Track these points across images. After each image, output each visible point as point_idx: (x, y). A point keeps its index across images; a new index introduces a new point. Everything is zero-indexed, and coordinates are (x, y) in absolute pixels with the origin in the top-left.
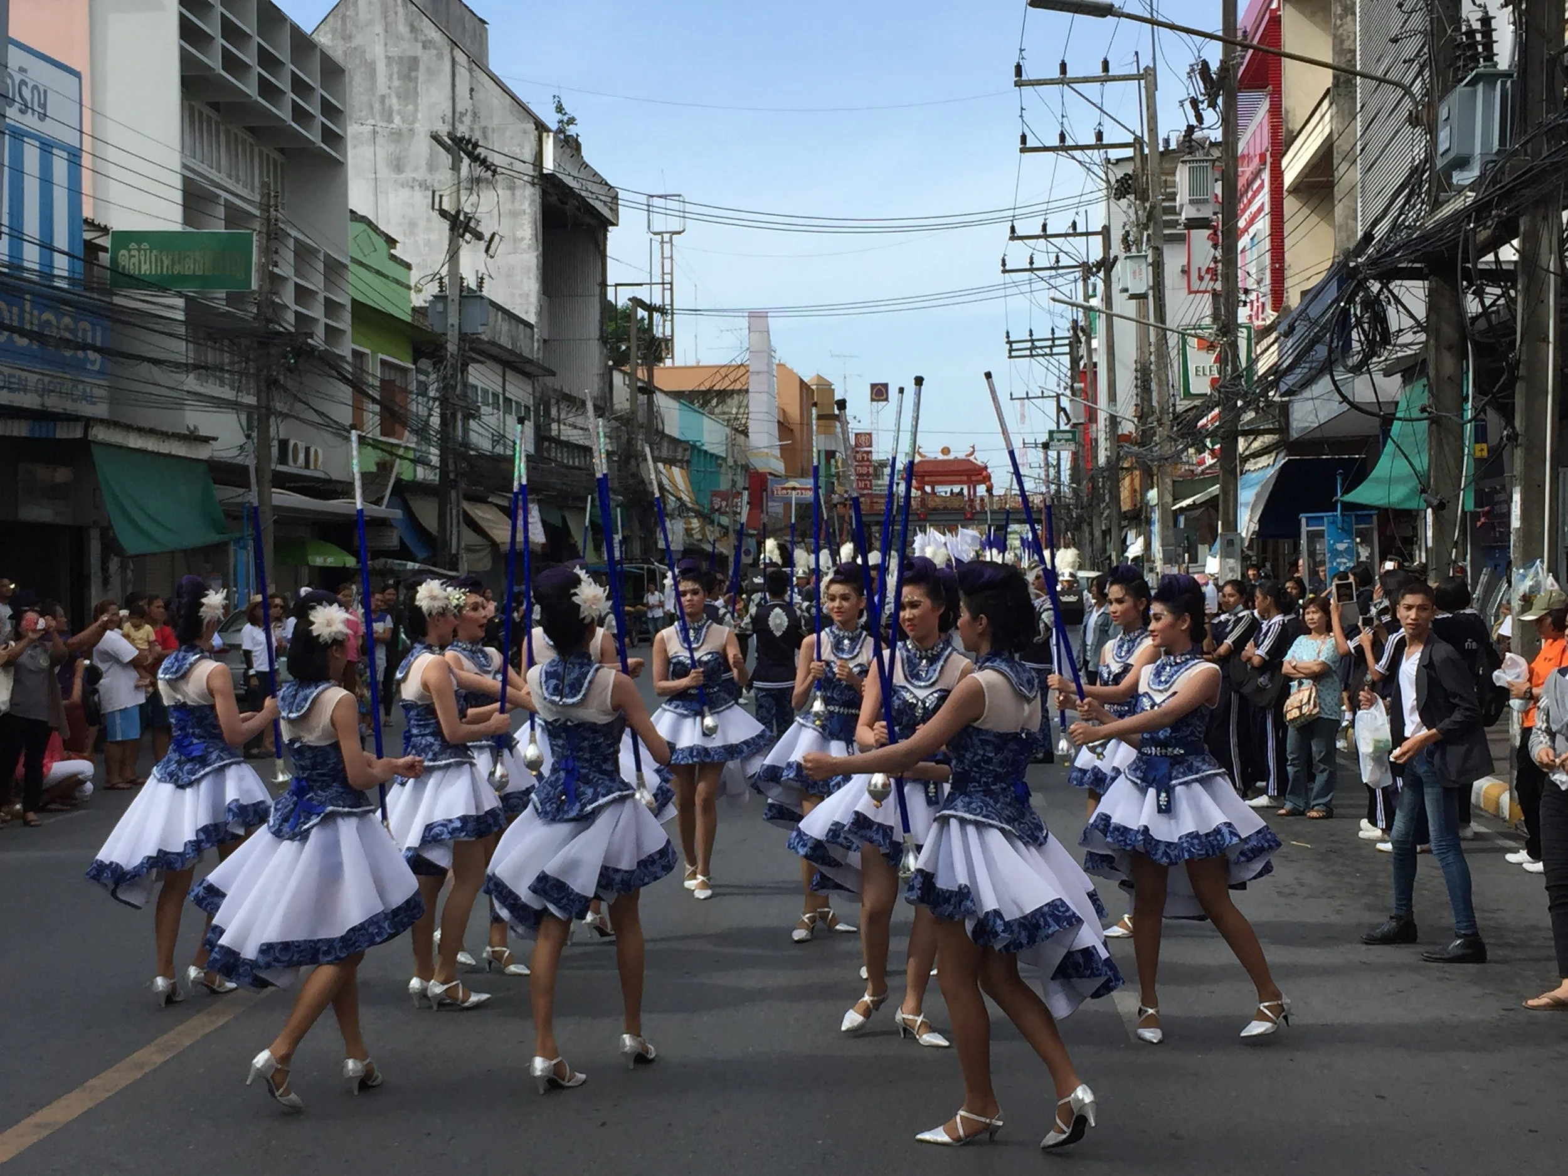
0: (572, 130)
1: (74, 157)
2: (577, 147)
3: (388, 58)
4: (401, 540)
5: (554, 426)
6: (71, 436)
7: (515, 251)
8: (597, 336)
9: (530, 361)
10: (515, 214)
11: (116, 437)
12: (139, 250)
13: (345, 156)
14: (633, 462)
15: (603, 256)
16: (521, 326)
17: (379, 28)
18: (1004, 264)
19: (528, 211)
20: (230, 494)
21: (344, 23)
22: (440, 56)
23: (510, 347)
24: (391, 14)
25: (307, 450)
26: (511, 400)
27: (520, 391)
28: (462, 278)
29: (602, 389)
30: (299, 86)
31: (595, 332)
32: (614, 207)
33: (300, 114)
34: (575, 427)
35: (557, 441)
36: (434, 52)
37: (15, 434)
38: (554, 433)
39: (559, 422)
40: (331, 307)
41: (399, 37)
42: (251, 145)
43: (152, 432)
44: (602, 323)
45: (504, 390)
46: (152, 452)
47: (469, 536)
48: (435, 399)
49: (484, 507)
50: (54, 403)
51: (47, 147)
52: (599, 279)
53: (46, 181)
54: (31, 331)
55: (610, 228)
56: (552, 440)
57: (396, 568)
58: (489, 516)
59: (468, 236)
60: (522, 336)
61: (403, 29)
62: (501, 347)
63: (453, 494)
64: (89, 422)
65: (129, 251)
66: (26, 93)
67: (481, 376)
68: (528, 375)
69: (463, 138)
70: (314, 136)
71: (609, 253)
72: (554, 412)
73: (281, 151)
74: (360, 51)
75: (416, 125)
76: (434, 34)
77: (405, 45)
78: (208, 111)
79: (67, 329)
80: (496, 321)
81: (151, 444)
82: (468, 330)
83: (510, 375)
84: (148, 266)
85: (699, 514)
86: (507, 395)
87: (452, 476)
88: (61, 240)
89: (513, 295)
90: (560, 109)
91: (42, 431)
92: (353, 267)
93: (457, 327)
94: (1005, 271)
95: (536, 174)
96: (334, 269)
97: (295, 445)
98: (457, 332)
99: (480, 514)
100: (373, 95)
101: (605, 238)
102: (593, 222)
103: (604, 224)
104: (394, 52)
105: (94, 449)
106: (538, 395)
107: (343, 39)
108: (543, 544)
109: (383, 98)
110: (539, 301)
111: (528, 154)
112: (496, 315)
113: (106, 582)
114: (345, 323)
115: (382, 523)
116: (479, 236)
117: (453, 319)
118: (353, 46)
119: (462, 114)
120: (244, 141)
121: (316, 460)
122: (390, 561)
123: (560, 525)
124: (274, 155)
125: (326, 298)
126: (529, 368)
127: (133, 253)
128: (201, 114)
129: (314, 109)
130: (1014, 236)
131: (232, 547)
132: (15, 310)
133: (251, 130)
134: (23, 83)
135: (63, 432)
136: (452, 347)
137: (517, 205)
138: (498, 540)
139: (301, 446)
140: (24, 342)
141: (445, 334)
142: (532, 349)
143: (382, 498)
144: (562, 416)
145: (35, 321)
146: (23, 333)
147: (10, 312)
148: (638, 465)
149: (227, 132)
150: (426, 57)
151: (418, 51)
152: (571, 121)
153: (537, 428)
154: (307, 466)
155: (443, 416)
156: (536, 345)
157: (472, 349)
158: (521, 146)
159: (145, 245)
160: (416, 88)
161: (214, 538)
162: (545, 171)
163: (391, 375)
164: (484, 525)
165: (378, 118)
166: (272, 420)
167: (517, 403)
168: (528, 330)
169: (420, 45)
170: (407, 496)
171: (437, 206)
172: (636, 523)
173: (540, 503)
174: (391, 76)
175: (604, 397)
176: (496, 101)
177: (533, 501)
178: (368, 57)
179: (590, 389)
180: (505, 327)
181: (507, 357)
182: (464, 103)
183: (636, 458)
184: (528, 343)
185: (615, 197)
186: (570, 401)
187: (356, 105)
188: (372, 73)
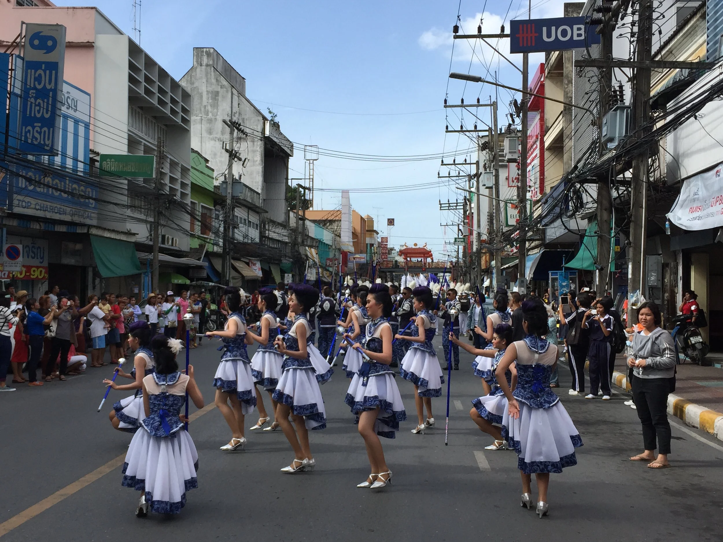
0: (276, 120)
1: (87, 126)
2: (278, 126)
3: (207, 91)
4: (207, 274)
5: (267, 232)
6: (83, 232)
7: (254, 165)
8: (284, 198)
9: (257, 207)
10: (254, 151)
11: (100, 233)
12: (110, 161)
13: (190, 128)
14: (297, 246)
15: (287, 168)
16: (255, 194)
17: (204, 80)
18: (439, 175)
19: (259, 150)
20: (143, 255)
21: (191, 78)
22: (227, 92)
23: (251, 201)
24: (209, 76)
25: (173, 239)
26: (251, 222)
27: (254, 218)
28: (233, 175)
29: (285, 219)
30: (173, 101)
31: (283, 196)
32: (292, 149)
33: (173, 111)
34: (275, 233)
35: (268, 237)
36: (225, 89)
37: (61, 230)
38: (267, 235)
39: (269, 230)
40: (183, 185)
41: (212, 84)
42: (155, 123)
43: (113, 231)
44: (286, 194)
45: (248, 218)
46: (113, 239)
47: (234, 273)
48: (222, 221)
49: (239, 262)
50: (76, 219)
51: (77, 122)
52: (285, 177)
53: (76, 135)
54: (69, 191)
55: (290, 158)
56: (265, 237)
57: (205, 285)
58: (241, 266)
59: (236, 159)
60: (255, 198)
61: (214, 81)
62: (247, 201)
63: (228, 257)
64: (89, 227)
65: (107, 162)
66: (70, 101)
67: (240, 213)
68: (258, 213)
69: (235, 122)
70: (179, 120)
71: (289, 167)
72: (267, 227)
73: (166, 125)
74: (197, 88)
75: (217, 117)
76: (225, 83)
77: (214, 87)
78: (138, 110)
79: (82, 191)
80: (245, 191)
81: (113, 236)
82: (235, 194)
83: (251, 213)
84: (114, 168)
85: (321, 267)
86: (249, 220)
87: (227, 250)
88: (81, 157)
89: (253, 182)
90: (271, 112)
91: (72, 230)
92: (191, 170)
93: (231, 194)
94: (439, 177)
95: (263, 136)
96: (185, 171)
97: (168, 237)
98: (231, 195)
99: (238, 265)
100: (202, 105)
101: (288, 161)
102: (284, 155)
103: (288, 156)
104: (210, 89)
105: (91, 237)
106: (261, 220)
107: (191, 84)
108: (261, 277)
109: (205, 106)
110: (262, 184)
111: (260, 129)
112: (246, 189)
113: (94, 288)
114: (188, 191)
115: (201, 268)
116: (240, 159)
117: (229, 190)
118: (195, 86)
119: (235, 113)
120: (152, 122)
121: (176, 243)
122: (203, 282)
123: (268, 269)
124: (164, 127)
125: (181, 182)
126: (257, 210)
127: (109, 163)
128: (136, 110)
129: (179, 110)
130: (443, 164)
131: (143, 275)
132: (63, 183)
133: (155, 117)
134: (68, 97)
135: (79, 230)
136: (229, 201)
137: (255, 148)
138: (245, 275)
139: (170, 237)
140: (65, 196)
141: (226, 196)
142: (259, 202)
143: (201, 258)
144: (270, 228)
145: (70, 188)
146: (65, 192)
147: (61, 185)
149: (146, 118)
150: (222, 91)
151: (218, 89)
152: (276, 117)
153: (261, 233)
154: (172, 245)
155: (224, 227)
156: (261, 201)
157: (236, 202)
158: (257, 126)
159: (113, 160)
160: (218, 103)
161: (137, 272)
162: (266, 135)
163: (205, 211)
164: (239, 269)
165: (203, 114)
166: (159, 227)
167: (253, 223)
168: (258, 195)
169: (220, 87)
170: (211, 258)
171: (224, 148)
172: (297, 269)
173: (261, 261)
174: (208, 98)
175: (286, 222)
176: (248, 109)
177: (258, 260)
178: (200, 91)
179: (281, 218)
180: (249, 194)
181: (250, 206)
182: (236, 109)
183: (298, 244)
184: (258, 200)
185: (292, 146)
186: (273, 222)
187: (195, 109)
188: (201, 97)
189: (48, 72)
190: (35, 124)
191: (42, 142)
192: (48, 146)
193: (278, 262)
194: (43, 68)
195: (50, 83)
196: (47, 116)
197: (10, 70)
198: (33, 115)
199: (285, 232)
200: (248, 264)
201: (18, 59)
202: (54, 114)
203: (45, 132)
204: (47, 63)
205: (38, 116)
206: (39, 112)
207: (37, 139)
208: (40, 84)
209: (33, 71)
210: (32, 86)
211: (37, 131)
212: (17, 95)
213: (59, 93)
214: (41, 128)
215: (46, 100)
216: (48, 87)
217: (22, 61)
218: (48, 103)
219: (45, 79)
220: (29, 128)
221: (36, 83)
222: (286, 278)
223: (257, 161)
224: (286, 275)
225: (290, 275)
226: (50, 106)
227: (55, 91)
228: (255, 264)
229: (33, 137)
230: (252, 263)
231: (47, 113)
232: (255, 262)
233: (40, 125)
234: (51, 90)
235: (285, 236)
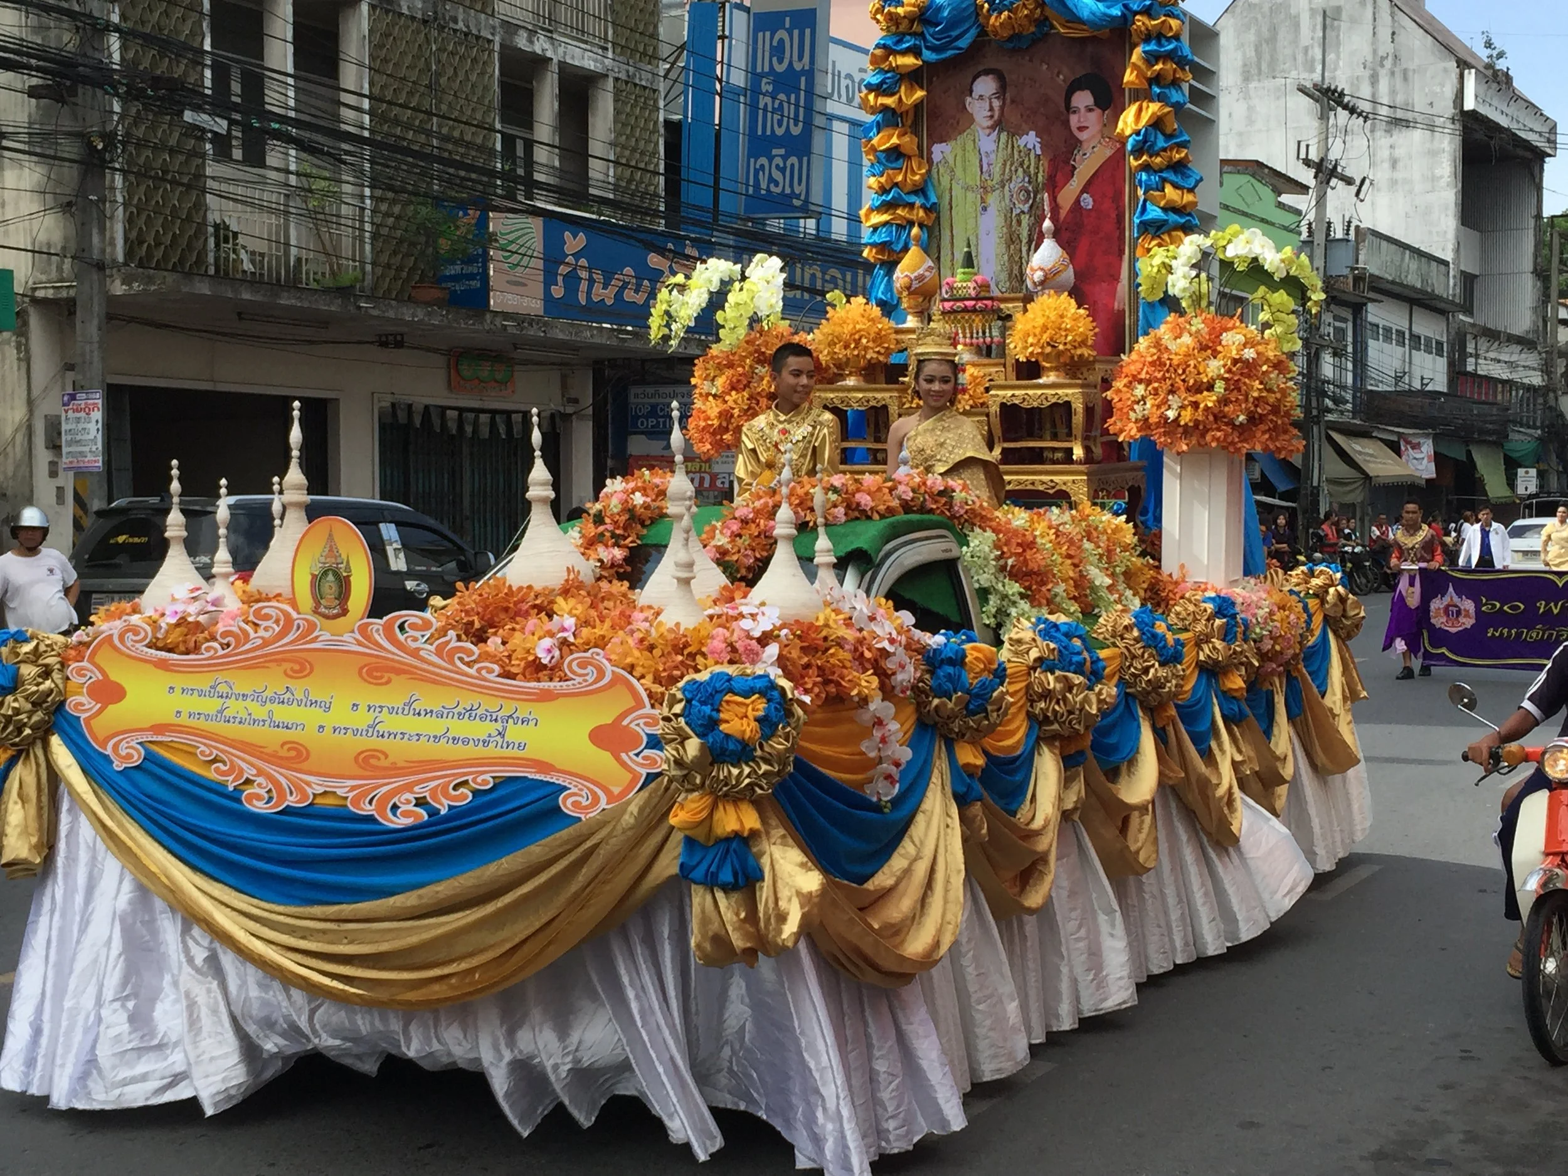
0: (1501, 65)
2: (1508, 79)
4: (1263, 474)
5: (1471, 361)
7: (1433, 190)
8: (1531, 268)
9: (1439, 298)
10: (1433, 153)
13: (1216, 115)
14: (1551, 395)
15: (1539, 188)
16: (1434, 264)
19: (1447, 148)
22: (1363, 4)
23: (1418, 285)
26: (1419, 337)
27: (1428, 327)
28: (1329, 223)
29: (1535, 323)
31: (1528, 264)
32: (1552, 138)
34: (1499, 361)
35: (1474, 375)
38: (1470, 368)
39: (1477, 356)
44: (1536, 257)
45: (1410, 329)
47: (1339, 469)
49: (1366, 441)
52: (1534, 212)
55: (1547, 159)
56: (1467, 375)
58: (1371, 451)
60: (1434, 273)
62: (1408, 286)
67: (1377, 313)
68: (1442, 312)
71: (1546, 183)
72: (1470, 349)
80: (1403, 259)
82: (1334, 273)
83: (1418, 312)
86: (1416, 329)
87: (1315, 412)
89: (1430, 232)
90: (1489, 45)
93: (1321, 270)
95: (1457, 111)
98: (1321, 274)
99: (1358, 448)
101: (1542, 170)
102: (1528, 155)
103: (1540, 156)
104: (1318, 3)
106: (1453, 332)
110: (1457, 238)
111: (1449, 91)
112: (1403, 254)
116: (1349, 181)
117: (1318, 262)
118: (1278, 2)
119: (1383, 59)
126: (1442, 305)
132: (849, 278)
137: (1437, 144)
138: (1375, 474)
142: (1448, 287)
144: (1482, 351)
148: (1557, 399)
150: (1349, 6)
152: (1501, 55)
153: (1451, 364)
156: (1451, 282)
157: (1373, 289)
158: (1442, 85)
162: (1466, 108)
164: (1358, 459)
167: (1428, 340)
168: (1442, 267)
171: (1303, 155)
172: (1554, 457)
173: (1436, 439)
174: (1315, 26)
175: (1536, 331)
176: (1417, 43)
177: (1427, 436)
178: (1293, 11)
179: (1522, 321)
180: (1414, 265)
181: (1416, 296)
182: (1386, 47)
183: (1554, 391)
184: (1442, 278)
185: (1553, 129)
186: (1493, 335)
187: (1281, 58)
188: (1296, 26)
189: (796, 32)
190: (775, 152)
191: (788, 191)
192: (798, 197)
193: (1497, 440)
194: (787, 25)
195: (801, 58)
196: (796, 131)
197: (720, 37)
198: (768, 133)
199: (1531, 359)
200: (1395, 447)
201: (735, 11)
202: (808, 125)
203: (792, 165)
204: (793, 14)
205: (780, 132)
206: (780, 125)
207: (777, 184)
208: (780, 61)
209: (768, 34)
210: (767, 69)
211: (777, 166)
212: (736, 92)
213: (818, 78)
214: (785, 158)
215: (793, 96)
216: (798, 66)
217: (745, 15)
218: (797, 106)
219: (791, 52)
220: (763, 161)
221: (775, 59)
222: (1519, 480)
223: (1442, 177)
224: (1521, 471)
225: (1533, 472)
226: (801, 110)
227: (810, 74)
228: (1416, 446)
229: (771, 179)
230: (1408, 442)
231: (796, 125)
232: (1415, 441)
233: (782, 151)
234: (803, 72)
235: (1534, 369)
